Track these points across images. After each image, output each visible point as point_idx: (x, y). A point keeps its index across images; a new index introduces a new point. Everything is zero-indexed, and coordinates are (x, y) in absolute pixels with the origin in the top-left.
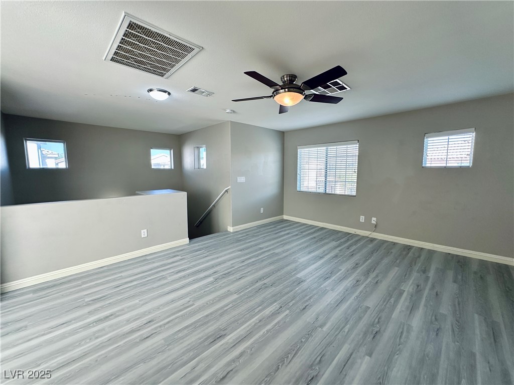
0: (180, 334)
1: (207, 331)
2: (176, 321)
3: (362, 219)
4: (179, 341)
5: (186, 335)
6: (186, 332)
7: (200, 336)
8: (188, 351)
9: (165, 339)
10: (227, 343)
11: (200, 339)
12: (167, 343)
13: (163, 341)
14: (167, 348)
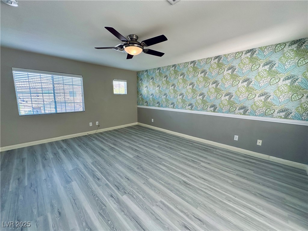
0: (190, 200)
1: (183, 188)
2: (179, 207)
3: (91, 124)
4: (194, 199)
5: (189, 197)
6: (187, 198)
7: (187, 191)
8: (198, 193)
9: (196, 207)
10: (188, 180)
11: (189, 190)
12: (198, 205)
13: (198, 208)
14: (201, 203)
